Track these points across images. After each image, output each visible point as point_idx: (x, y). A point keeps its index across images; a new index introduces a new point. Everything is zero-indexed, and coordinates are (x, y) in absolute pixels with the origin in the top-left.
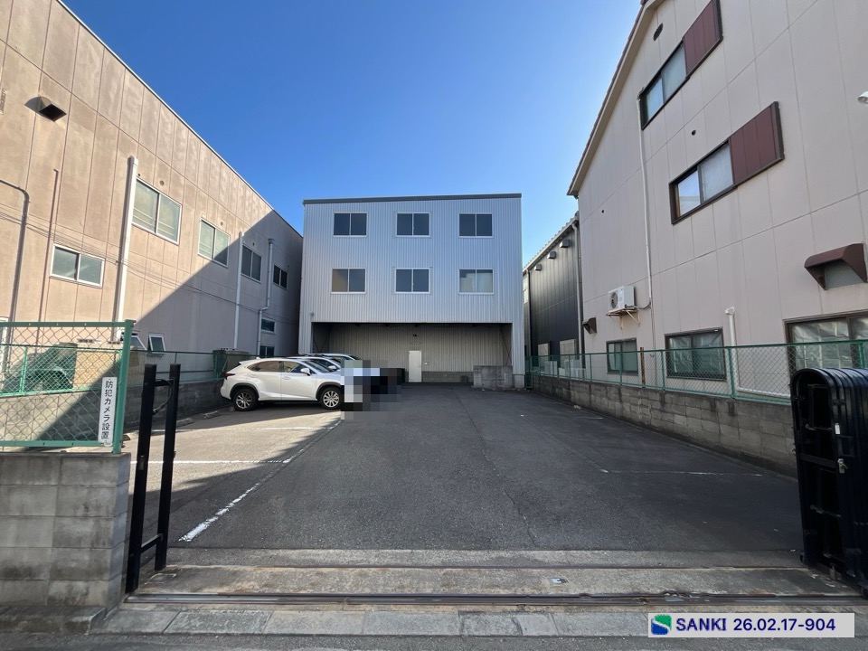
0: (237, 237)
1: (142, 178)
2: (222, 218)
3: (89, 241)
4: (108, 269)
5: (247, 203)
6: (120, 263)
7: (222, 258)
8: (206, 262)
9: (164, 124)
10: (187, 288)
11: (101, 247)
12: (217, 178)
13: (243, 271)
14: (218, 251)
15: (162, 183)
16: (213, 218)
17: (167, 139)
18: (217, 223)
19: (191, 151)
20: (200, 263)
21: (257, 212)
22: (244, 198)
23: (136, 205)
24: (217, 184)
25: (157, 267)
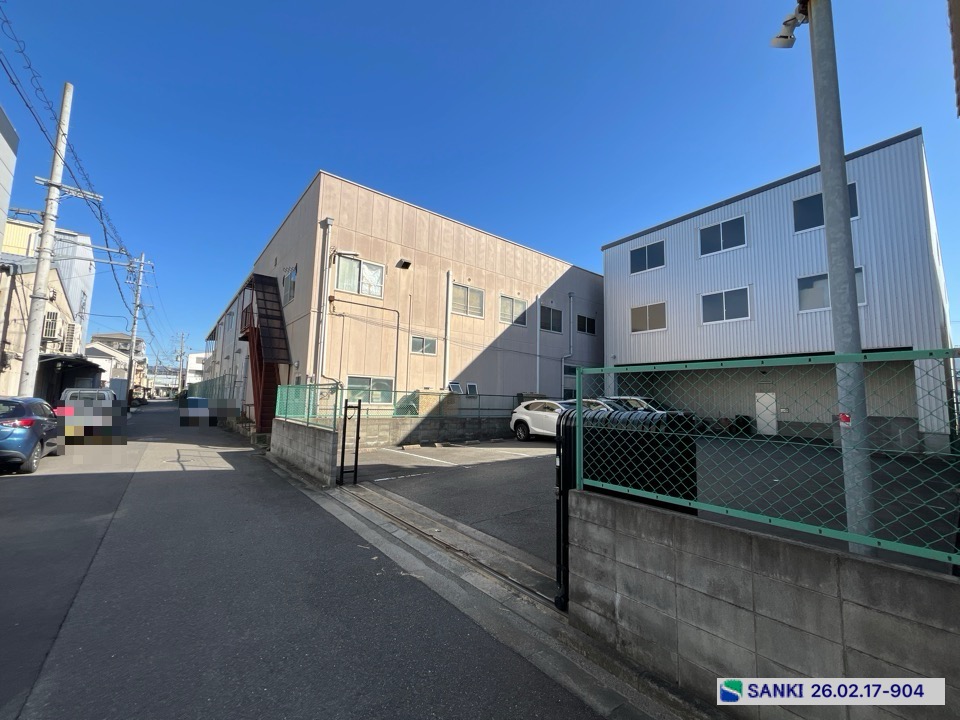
0: (534, 300)
1: (457, 282)
2: (519, 289)
3: (428, 330)
4: (440, 344)
5: (542, 270)
6: (445, 340)
7: (521, 320)
8: (507, 326)
9: (469, 239)
10: (492, 349)
11: (435, 332)
12: (512, 260)
13: (542, 327)
14: (516, 315)
15: (469, 280)
16: (511, 291)
17: (471, 249)
18: (515, 296)
19: (490, 249)
20: (502, 328)
21: (553, 273)
22: (539, 267)
23: (454, 298)
24: (512, 264)
25: (469, 338)
